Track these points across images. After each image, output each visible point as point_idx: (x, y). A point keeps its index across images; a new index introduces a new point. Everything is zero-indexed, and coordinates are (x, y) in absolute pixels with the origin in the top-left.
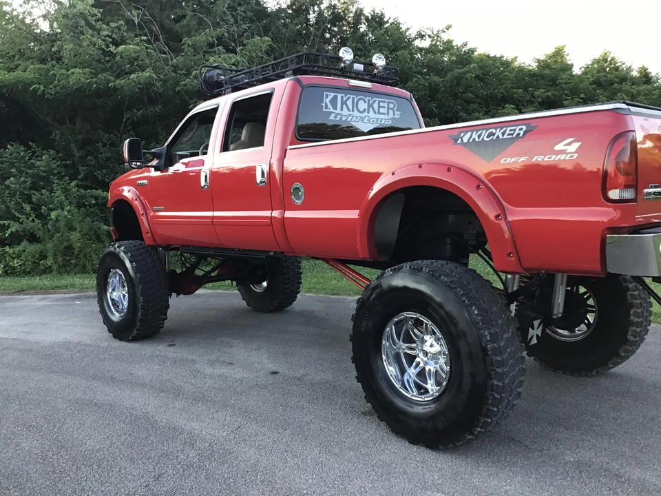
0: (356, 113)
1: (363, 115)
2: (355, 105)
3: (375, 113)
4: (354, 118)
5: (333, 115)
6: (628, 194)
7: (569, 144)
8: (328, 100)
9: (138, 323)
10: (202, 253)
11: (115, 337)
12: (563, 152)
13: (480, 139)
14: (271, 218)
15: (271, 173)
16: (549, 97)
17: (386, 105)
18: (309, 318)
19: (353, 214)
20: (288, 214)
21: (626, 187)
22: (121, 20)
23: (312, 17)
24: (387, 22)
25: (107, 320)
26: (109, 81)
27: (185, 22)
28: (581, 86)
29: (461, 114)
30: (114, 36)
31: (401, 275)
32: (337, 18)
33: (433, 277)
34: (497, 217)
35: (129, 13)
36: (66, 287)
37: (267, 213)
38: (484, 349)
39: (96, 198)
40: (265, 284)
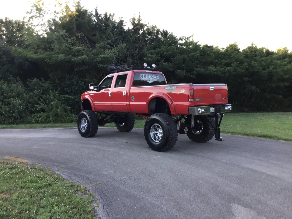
0: (148, 79)
1: (149, 79)
2: (148, 77)
5: (142, 79)
6: (192, 100)
7: (183, 90)
8: (141, 76)
9: (90, 132)
10: (107, 113)
11: (83, 137)
13: (169, 89)
14: (127, 104)
15: (127, 93)
16: (226, 62)
17: (156, 76)
19: (145, 103)
20: (131, 103)
22: (74, 36)
23: (141, 32)
24: (169, 34)
25: (80, 132)
26: (71, 58)
27: (96, 37)
29: (195, 68)
30: (72, 42)
31: (154, 116)
32: (150, 33)
33: (160, 116)
34: (171, 104)
35: (77, 34)
36: (59, 126)
37: (126, 103)
38: (169, 129)
39: (64, 97)
40: (124, 124)
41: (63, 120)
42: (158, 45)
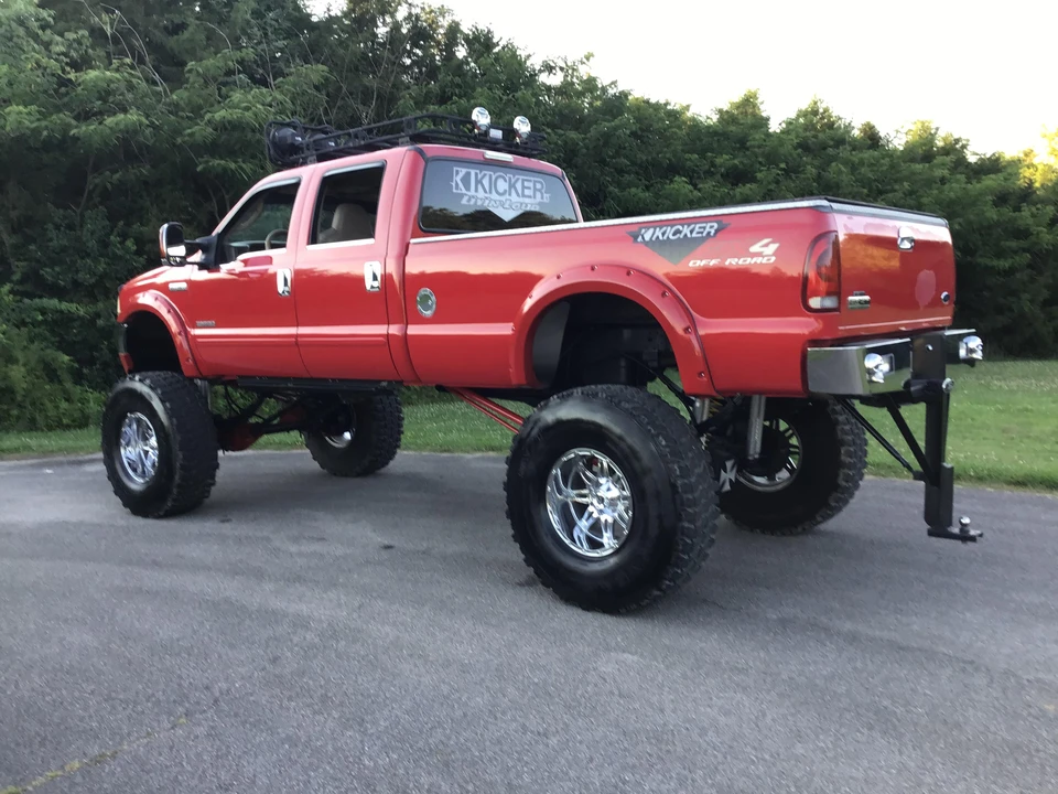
0: (494, 196)
1: (503, 198)
2: (493, 184)
3: (518, 195)
4: (493, 202)
5: (466, 198)
6: (830, 303)
7: (766, 245)
8: (458, 178)
9: (175, 491)
10: (262, 386)
11: (135, 512)
12: (759, 254)
13: (665, 237)
14: (388, 335)
16: (735, 167)
17: (531, 185)
18: (415, 482)
19: (505, 329)
20: (413, 330)
21: (829, 294)
22: (80, 28)
23: (382, 31)
24: (498, 43)
25: (121, 490)
26: (69, 126)
27: (186, 35)
28: (782, 151)
29: (611, 188)
30: (73, 54)
31: (571, 402)
33: (611, 404)
34: (686, 330)
35: (97, 19)
36: (17, 450)
37: (380, 329)
38: (674, 486)
39: (43, 311)
40: (347, 436)
41: (40, 419)
42: (459, 86)
